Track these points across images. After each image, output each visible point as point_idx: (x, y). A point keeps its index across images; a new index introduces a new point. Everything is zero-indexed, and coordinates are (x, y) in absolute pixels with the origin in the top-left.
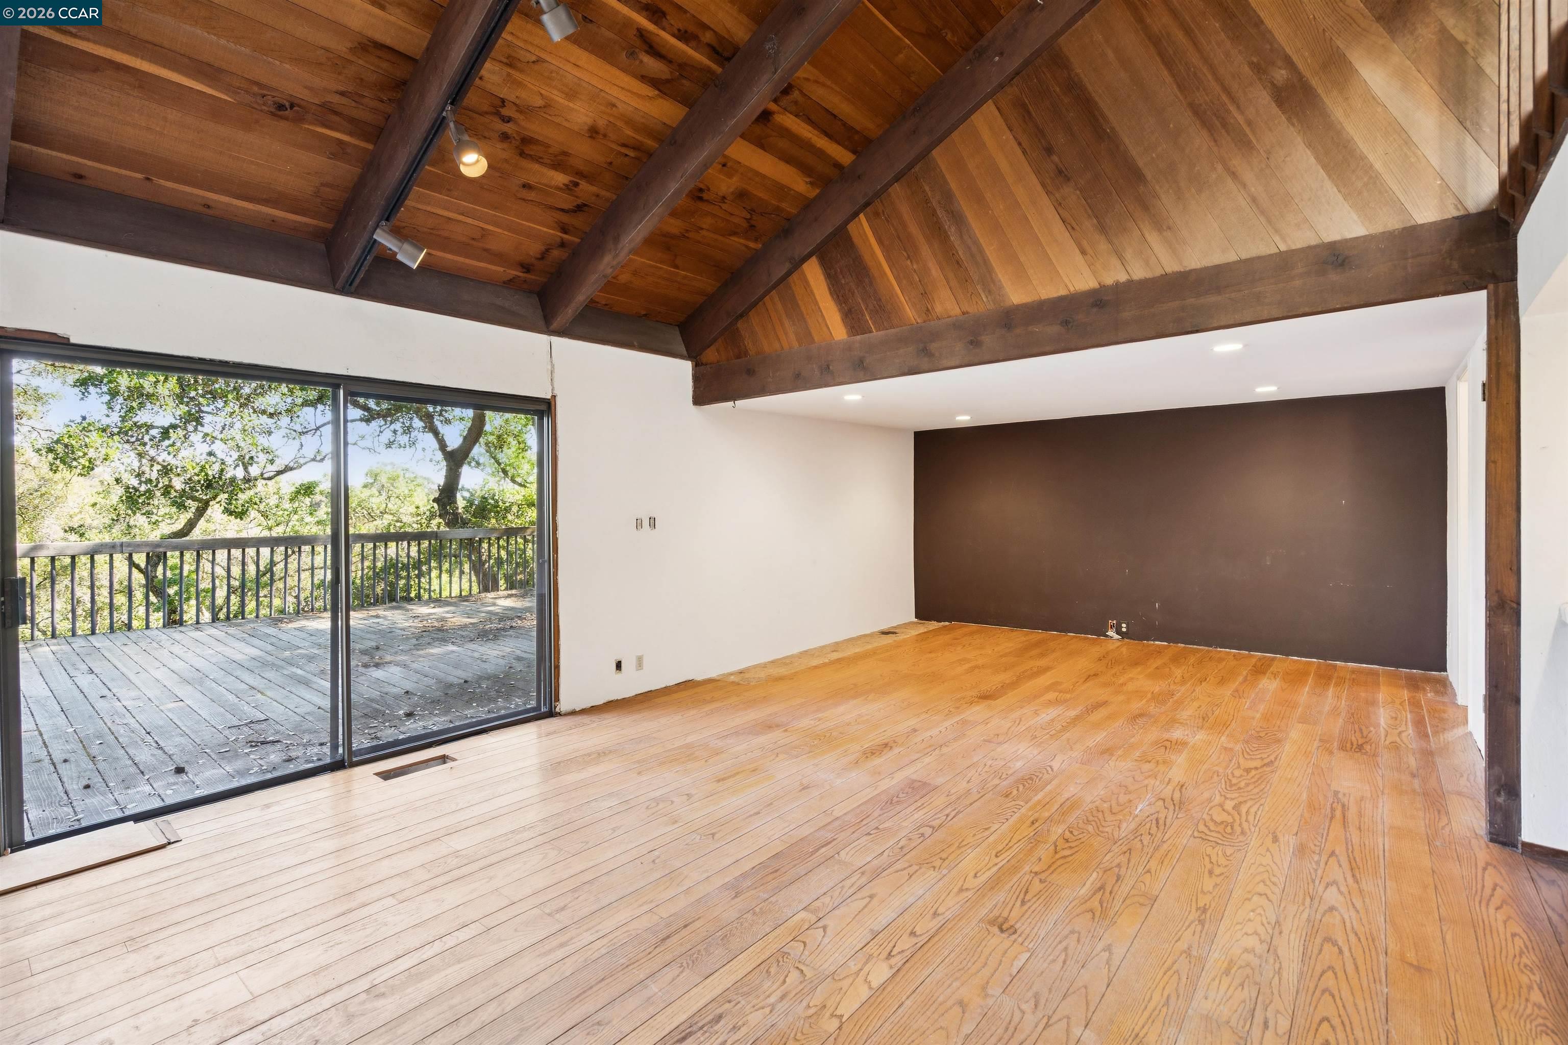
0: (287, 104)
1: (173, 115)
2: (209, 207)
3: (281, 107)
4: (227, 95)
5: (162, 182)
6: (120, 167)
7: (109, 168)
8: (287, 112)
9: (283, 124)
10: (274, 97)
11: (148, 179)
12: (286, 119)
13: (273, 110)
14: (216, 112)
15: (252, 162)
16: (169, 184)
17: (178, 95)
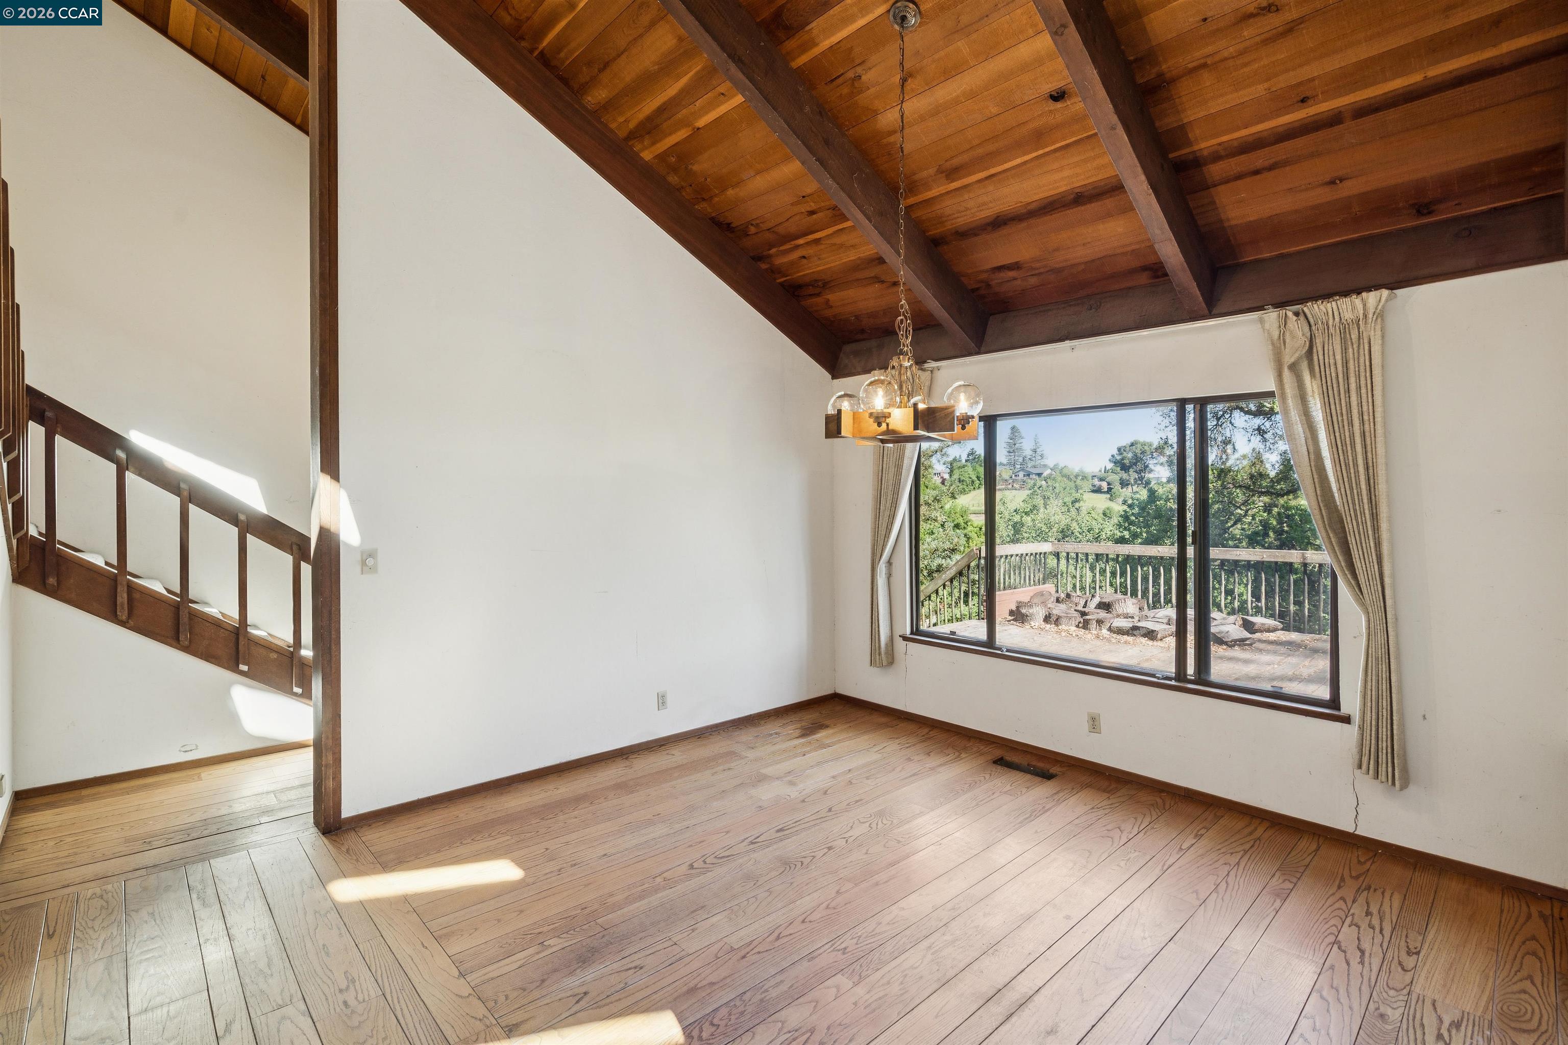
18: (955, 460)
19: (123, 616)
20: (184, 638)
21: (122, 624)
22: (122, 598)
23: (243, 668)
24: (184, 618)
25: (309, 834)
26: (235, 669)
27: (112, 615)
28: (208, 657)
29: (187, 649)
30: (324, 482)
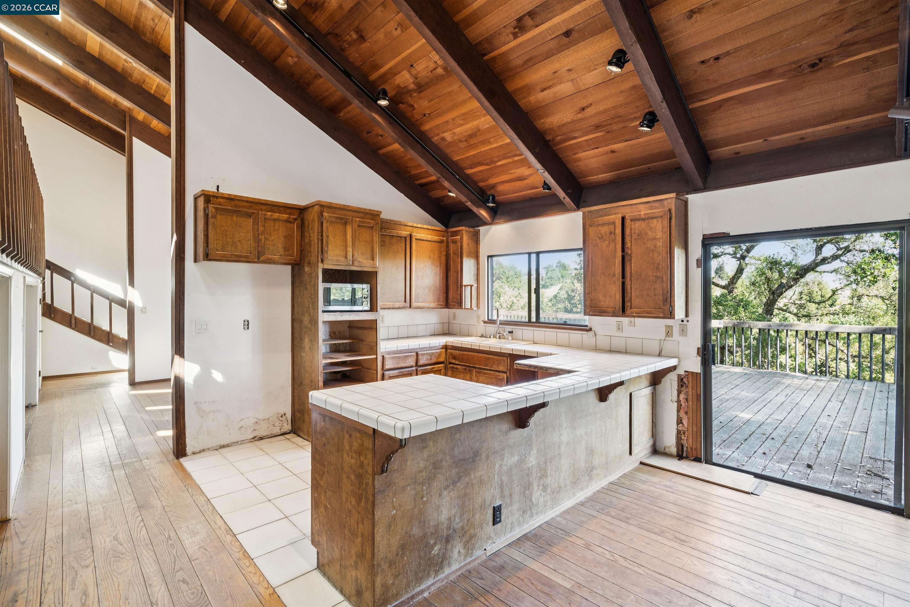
0: (817, 61)
1: (760, 105)
2: (803, 138)
3: (813, 65)
4: (780, 79)
5: (773, 138)
6: (751, 141)
7: (747, 144)
8: (819, 66)
9: (820, 73)
10: (807, 63)
11: (765, 140)
12: (821, 69)
13: (810, 70)
14: (779, 91)
15: (814, 103)
16: (777, 137)
17: (758, 95)
18: (550, 266)
19: (73, 326)
20: (92, 333)
21: (73, 329)
22: (73, 321)
23: (111, 344)
24: (92, 328)
25: (127, 386)
26: (108, 344)
27: (70, 326)
28: (100, 340)
29: (93, 337)
30: (130, 288)
